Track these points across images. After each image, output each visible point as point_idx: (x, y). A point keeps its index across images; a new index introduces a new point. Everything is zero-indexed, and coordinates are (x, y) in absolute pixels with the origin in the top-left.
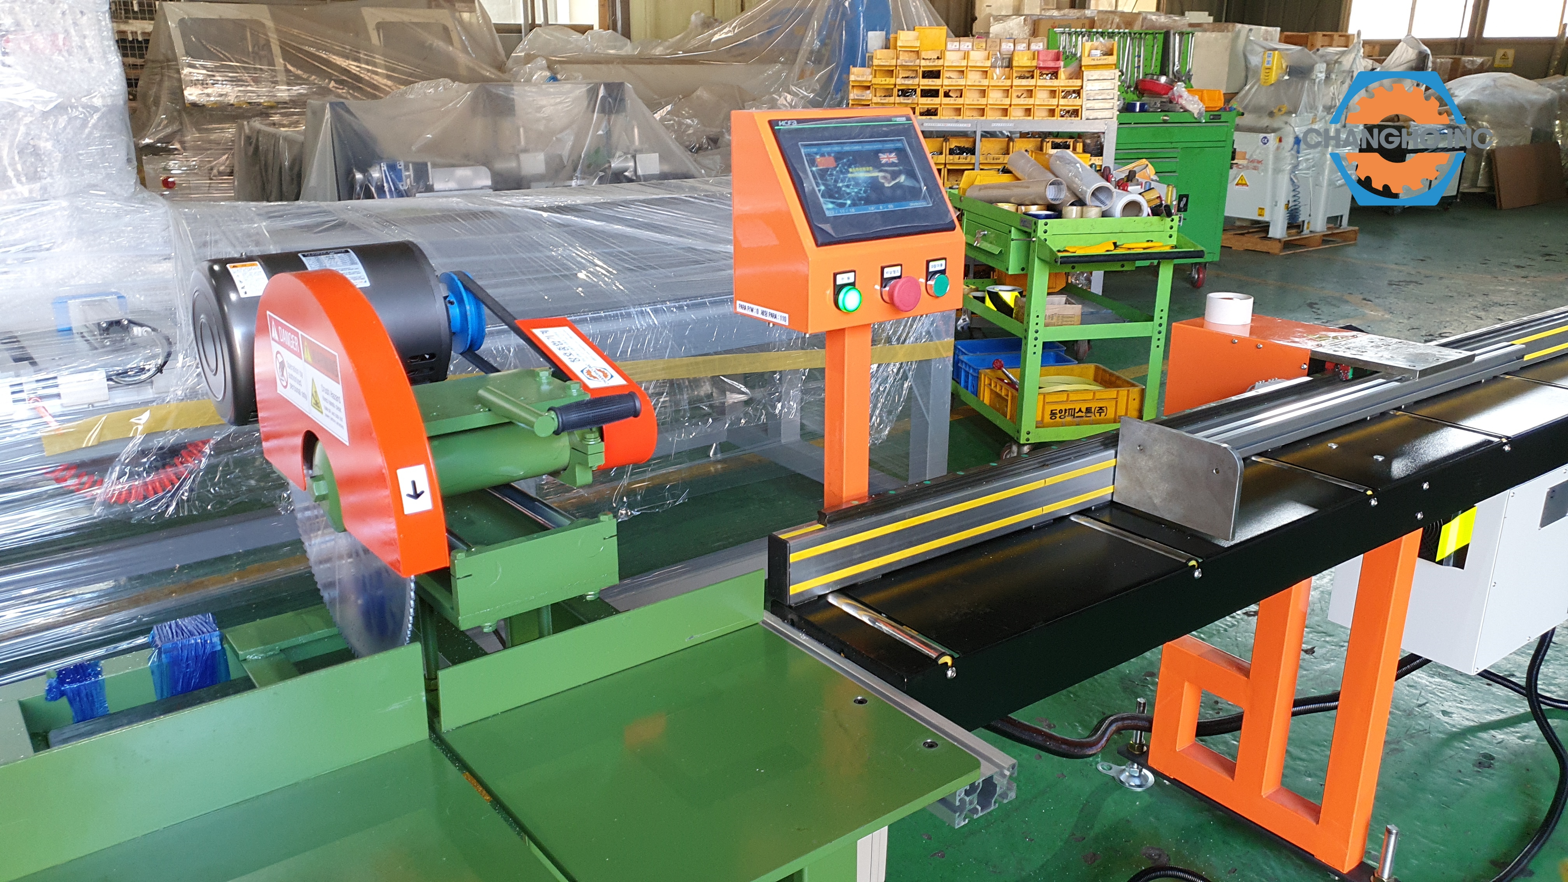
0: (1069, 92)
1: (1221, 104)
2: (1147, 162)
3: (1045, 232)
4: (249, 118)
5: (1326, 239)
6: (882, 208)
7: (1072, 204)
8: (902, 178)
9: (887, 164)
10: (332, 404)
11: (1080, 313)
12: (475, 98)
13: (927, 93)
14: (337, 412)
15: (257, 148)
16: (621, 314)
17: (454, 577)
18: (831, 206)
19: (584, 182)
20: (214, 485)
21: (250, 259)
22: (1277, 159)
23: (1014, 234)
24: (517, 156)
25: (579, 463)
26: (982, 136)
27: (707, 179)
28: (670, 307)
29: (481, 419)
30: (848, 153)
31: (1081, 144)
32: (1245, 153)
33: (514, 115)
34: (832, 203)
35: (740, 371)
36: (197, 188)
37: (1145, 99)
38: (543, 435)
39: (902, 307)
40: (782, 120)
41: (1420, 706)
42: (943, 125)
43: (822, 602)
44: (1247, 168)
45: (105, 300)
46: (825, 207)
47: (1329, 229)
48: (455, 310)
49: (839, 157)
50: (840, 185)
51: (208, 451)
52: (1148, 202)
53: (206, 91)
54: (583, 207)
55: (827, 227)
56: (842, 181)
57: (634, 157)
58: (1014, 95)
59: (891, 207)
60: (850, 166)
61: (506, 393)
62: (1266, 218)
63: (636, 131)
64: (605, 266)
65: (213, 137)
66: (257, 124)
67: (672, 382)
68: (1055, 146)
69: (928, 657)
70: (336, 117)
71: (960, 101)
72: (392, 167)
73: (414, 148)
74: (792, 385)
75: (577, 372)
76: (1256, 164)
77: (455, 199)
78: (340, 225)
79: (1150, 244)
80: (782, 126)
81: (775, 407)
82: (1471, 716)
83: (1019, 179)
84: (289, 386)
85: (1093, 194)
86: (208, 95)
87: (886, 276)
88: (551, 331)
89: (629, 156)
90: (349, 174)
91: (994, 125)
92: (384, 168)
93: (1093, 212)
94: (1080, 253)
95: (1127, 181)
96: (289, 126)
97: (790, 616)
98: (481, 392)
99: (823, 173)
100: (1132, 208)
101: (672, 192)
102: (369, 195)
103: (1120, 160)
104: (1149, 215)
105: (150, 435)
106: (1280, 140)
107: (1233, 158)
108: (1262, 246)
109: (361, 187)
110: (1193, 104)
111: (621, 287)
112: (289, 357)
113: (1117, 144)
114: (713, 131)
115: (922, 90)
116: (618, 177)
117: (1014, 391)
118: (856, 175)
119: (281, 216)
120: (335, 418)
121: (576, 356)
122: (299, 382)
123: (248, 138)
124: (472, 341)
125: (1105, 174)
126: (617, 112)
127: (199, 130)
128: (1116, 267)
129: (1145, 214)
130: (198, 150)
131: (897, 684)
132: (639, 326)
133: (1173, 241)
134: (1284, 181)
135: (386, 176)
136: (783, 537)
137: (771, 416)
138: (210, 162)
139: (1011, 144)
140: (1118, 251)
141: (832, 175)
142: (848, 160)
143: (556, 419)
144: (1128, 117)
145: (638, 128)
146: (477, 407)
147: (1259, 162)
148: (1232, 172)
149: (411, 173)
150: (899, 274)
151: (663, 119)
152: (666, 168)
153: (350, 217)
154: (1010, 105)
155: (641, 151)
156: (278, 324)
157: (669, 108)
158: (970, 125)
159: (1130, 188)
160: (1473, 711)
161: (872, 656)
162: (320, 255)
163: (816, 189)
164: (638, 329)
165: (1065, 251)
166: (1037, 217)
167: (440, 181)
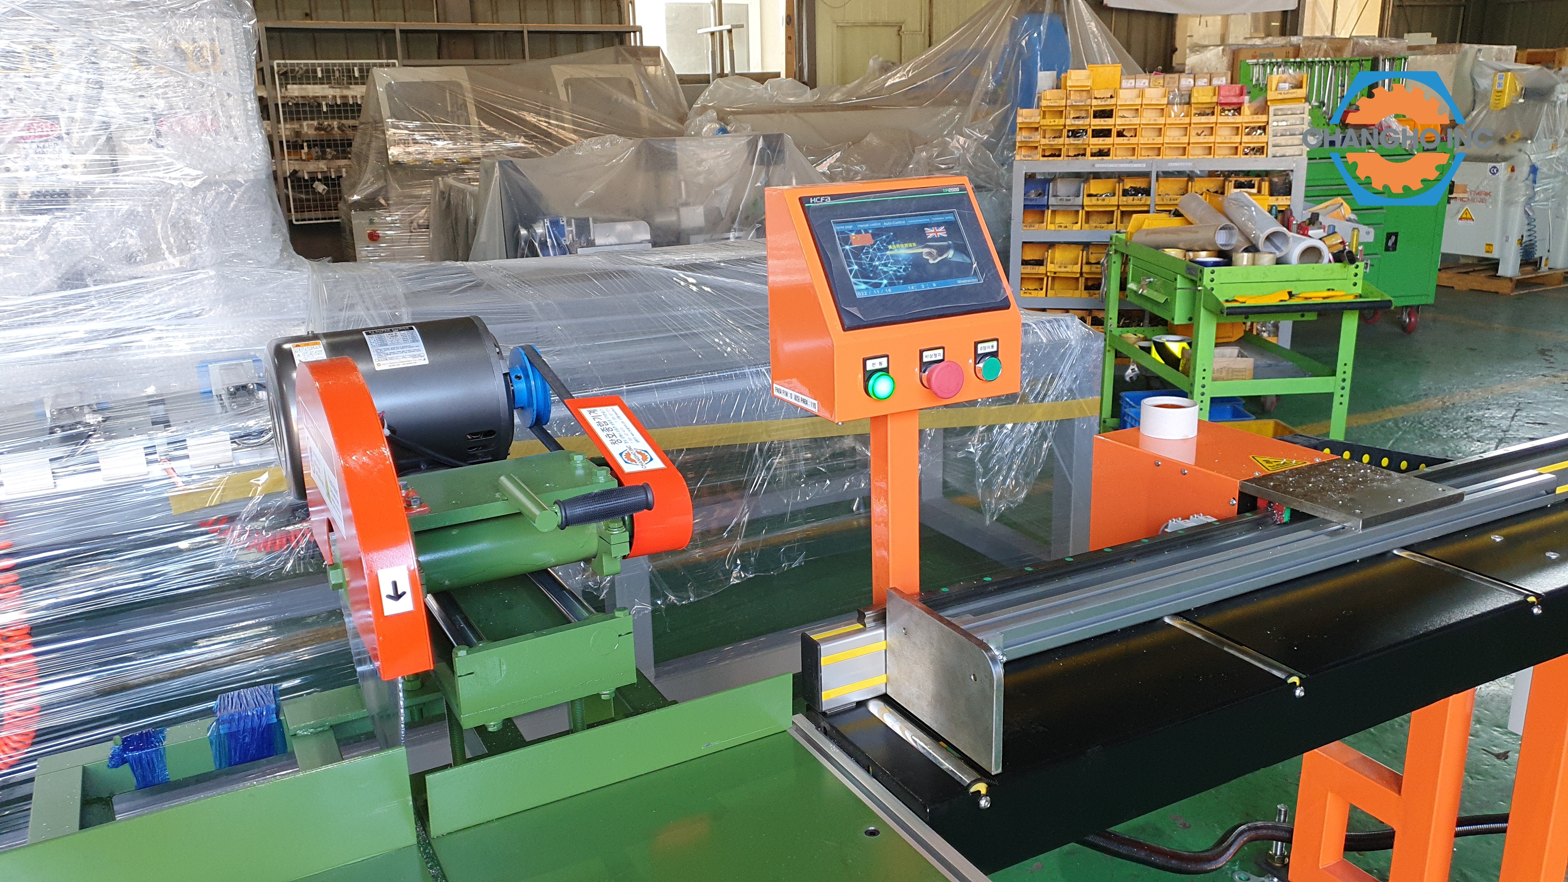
0: (1253, 128)
2: (1342, 201)
3: (1212, 280)
4: (444, 174)
6: (923, 287)
7: (1244, 251)
8: (950, 254)
9: (934, 239)
11: (1252, 367)
12: (638, 152)
13: (1097, 133)
14: (337, 505)
15: (449, 202)
16: (736, 376)
18: (863, 286)
21: (326, 336)
22: (1509, 190)
23: (1180, 282)
24: (677, 210)
25: (606, 553)
26: (1158, 176)
30: (888, 229)
31: (1267, 184)
32: (1466, 186)
33: (676, 169)
34: (865, 283)
36: (399, 240)
38: (546, 530)
40: (813, 197)
42: (1115, 165)
43: (862, 710)
44: (1473, 200)
45: (242, 364)
46: (855, 287)
48: (522, 385)
49: (876, 234)
50: (877, 263)
52: (1329, 247)
53: (408, 150)
55: (854, 310)
56: (879, 259)
58: (1193, 133)
59: (934, 285)
60: (889, 243)
62: (1495, 255)
65: (414, 192)
66: (451, 180)
68: (1238, 185)
69: (960, 783)
71: (1134, 140)
72: (555, 223)
73: (577, 205)
75: (616, 454)
76: (1481, 196)
79: (1330, 293)
80: (813, 204)
83: (1191, 224)
84: (315, 471)
85: (1268, 238)
86: (409, 153)
87: (925, 360)
88: (599, 410)
90: (515, 230)
91: (1171, 164)
92: (547, 223)
93: (1266, 259)
94: (1250, 303)
95: (1309, 224)
97: (823, 724)
98: (503, 480)
99: (858, 252)
100: (1311, 254)
102: (534, 253)
103: (1310, 198)
104: (1330, 261)
105: (268, 496)
106: (1513, 170)
108: (1490, 286)
109: (525, 242)
112: (312, 444)
113: (1307, 180)
115: (1093, 131)
118: (895, 252)
119: (423, 278)
121: (619, 438)
122: (319, 470)
123: (442, 193)
124: (537, 415)
125: (1284, 216)
126: (776, 163)
127: (402, 186)
128: (1301, 317)
129: (1326, 260)
130: (400, 205)
131: (920, 813)
133: (1358, 290)
134: (1517, 214)
135: (549, 232)
136: (815, 637)
138: (410, 215)
139: (1190, 183)
140: (1294, 301)
141: (868, 253)
142: (887, 237)
143: (559, 514)
146: (498, 495)
147: (1486, 194)
148: (1451, 207)
149: (573, 228)
150: (941, 358)
151: (828, 167)
153: (489, 278)
154: (1189, 144)
157: (838, 154)
158: (1144, 165)
159: (1310, 233)
161: (896, 779)
162: (384, 332)
163: (848, 269)
164: (752, 391)
165: (1235, 301)
166: (1204, 264)
167: (603, 237)
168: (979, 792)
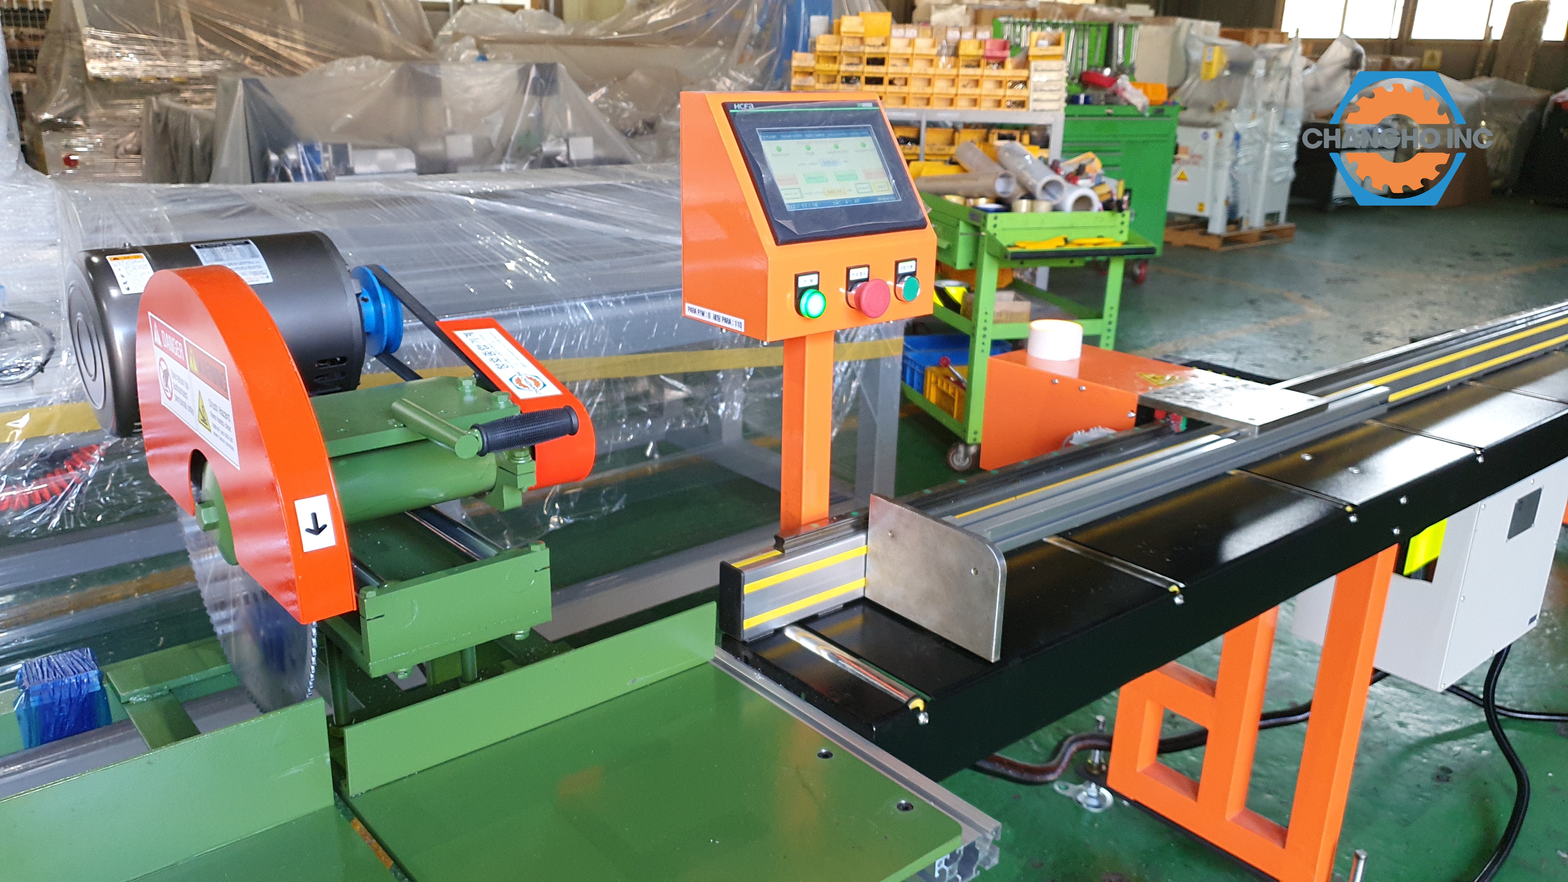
0: (1016, 82)
1: (1163, 97)
2: (1093, 155)
3: (995, 226)
4: (157, 94)
5: (1264, 235)
7: (1022, 198)
10: (220, 422)
11: (1028, 309)
12: (399, 77)
13: (870, 81)
14: (226, 431)
15: (166, 125)
16: (554, 310)
17: (364, 618)
19: (513, 166)
20: (104, 495)
21: (134, 250)
22: (1218, 154)
23: (963, 228)
24: (443, 139)
25: (507, 484)
26: (927, 126)
27: (644, 165)
28: (607, 302)
29: (395, 436)
31: (1028, 136)
32: (1187, 148)
33: (441, 96)
35: (681, 370)
36: (102, 168)
37: (1089, 91)
38: (465, 457)
39: (870, 313)
40: (737, 103)
41: (1376, 717)
43: (779, 636)
44: (1188, 163)
47: (1267, 225)
48: (369, 309)
51: (97, 458)
52: (1100, 196)
53: (111, 65)
54: (513, 194)
55: (788, 224)
57: (567, 141)
58: (960, 84)
61: (423, 407)
62: (1206, 213)
63: (569, 114)
64: (536, 257)
65: (119, 113)
66: (166, 100)
67: (608, 381)
68: (1001, 138)
69: (897, 701)
70: (250, 95)
71: (905, 89)
72: (309, 149)
73: (333, 129)
74: (736, 385)
75: (505, 379)
76: (1197, 159)
77: (375, 184)
78: (249, 210)
79: (1100, 240)
80: (736, 110)
81: (718, 408)
82: (1427, 727)
83: (966, 171)
84: (174, 397)
85: (1044, 188)
86: (114, 69)
87: (852, 278)
88: (477, 333)
89: (562, 140)
90: (263, 155)
91: (939, 115)
92: (301, 148)
93: (1044, 206)
94: (1030, 248)
95: (1077, 174)
96: (201, 103)
97: (743, 653)
98: (396, 405)
100: (1083, 203)
101: (607, 178)
102: (284, 178)
103: (1069, 151)
104: (1100, 210)
105: (30, 441)
106: (1221, 135)
107: (1176, 152)
108: (1202, 242)
109: (276, 168)
110: (1137, 98)
111: (554, 280)
112: (173, 366)
113: (1064, 136)
114: (650, 115)
115: (866, 78)
116: (550, 162)
117: (961, 389)
119: (184, 200)
120: (224, 438)
121: (504, 362)
122: (185, 394)
123: (157, 116)
124: (387, 342)
125: (1055, 167)
126: (550, 94)
127: (104, 106)
128: (1065, 263)
129: (1096, 209)
130: (102, 127)
131: (866, 734)
132: (572, 321)
133: (1124, 238)
134: (1224, 177)
135: (303, 158)
136: (737, 565)
137: (714, 418)
138: (116, 139)
139: (956, 134)
140: (1069, 247)
143: (480, 439)
144: (1074, 109)
145: (572, 110)
146: (391, 422)
147: (1200, 157)
148: (1174, 167)
149: (330, 155)
150: (866, 277)
151: (597, 102)
152: (601, 153)
153: (261, 201)
154: (956, 95)
155: (574, 135)
156: (160, 326)
157: (603, 90)
158: (915, 115)
159: (1080, 183)
160: (1428, 722)
161: (836, 701)
162: (216, 246)
164: (572, 326)
165: (1016, 246)
166: (987, 211)
167: (361, 164)
168: (918, 708)
